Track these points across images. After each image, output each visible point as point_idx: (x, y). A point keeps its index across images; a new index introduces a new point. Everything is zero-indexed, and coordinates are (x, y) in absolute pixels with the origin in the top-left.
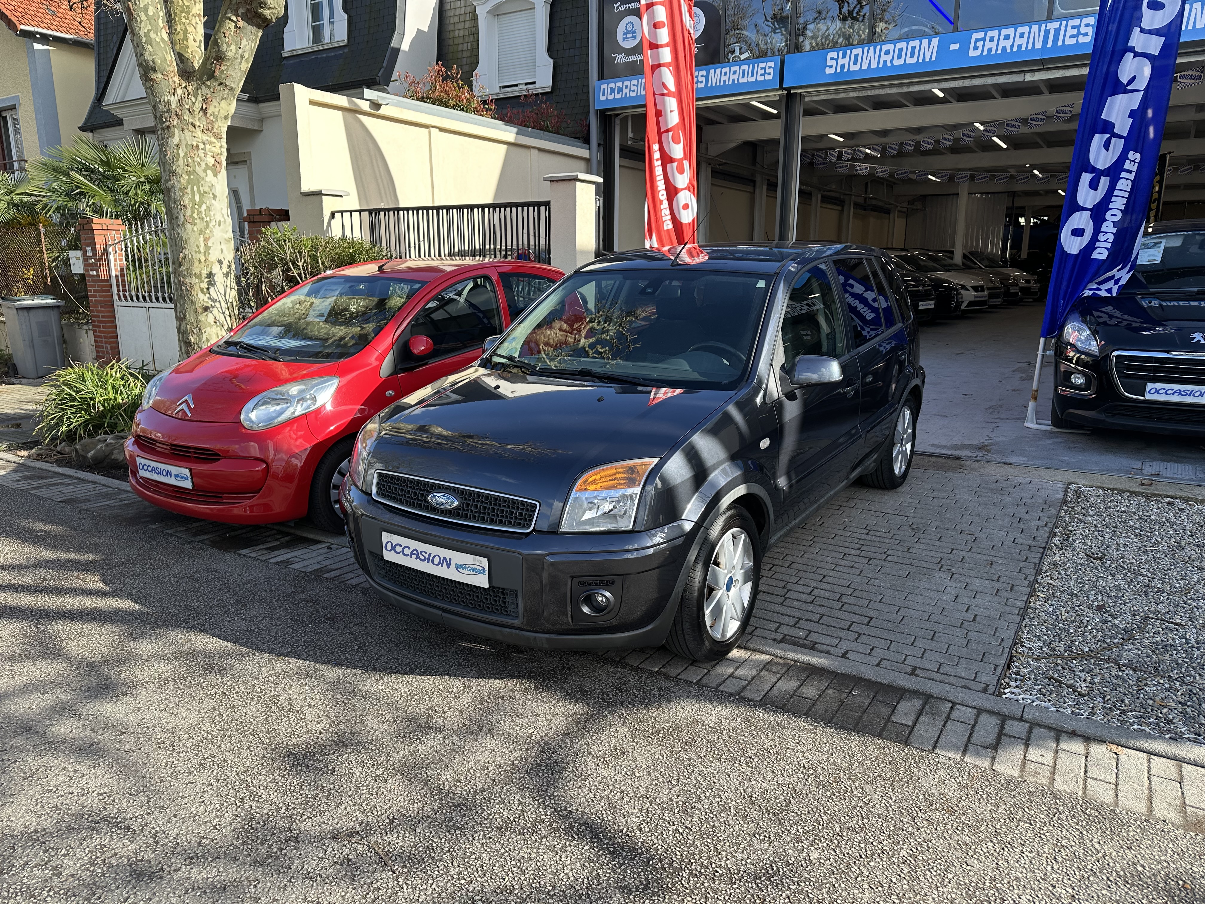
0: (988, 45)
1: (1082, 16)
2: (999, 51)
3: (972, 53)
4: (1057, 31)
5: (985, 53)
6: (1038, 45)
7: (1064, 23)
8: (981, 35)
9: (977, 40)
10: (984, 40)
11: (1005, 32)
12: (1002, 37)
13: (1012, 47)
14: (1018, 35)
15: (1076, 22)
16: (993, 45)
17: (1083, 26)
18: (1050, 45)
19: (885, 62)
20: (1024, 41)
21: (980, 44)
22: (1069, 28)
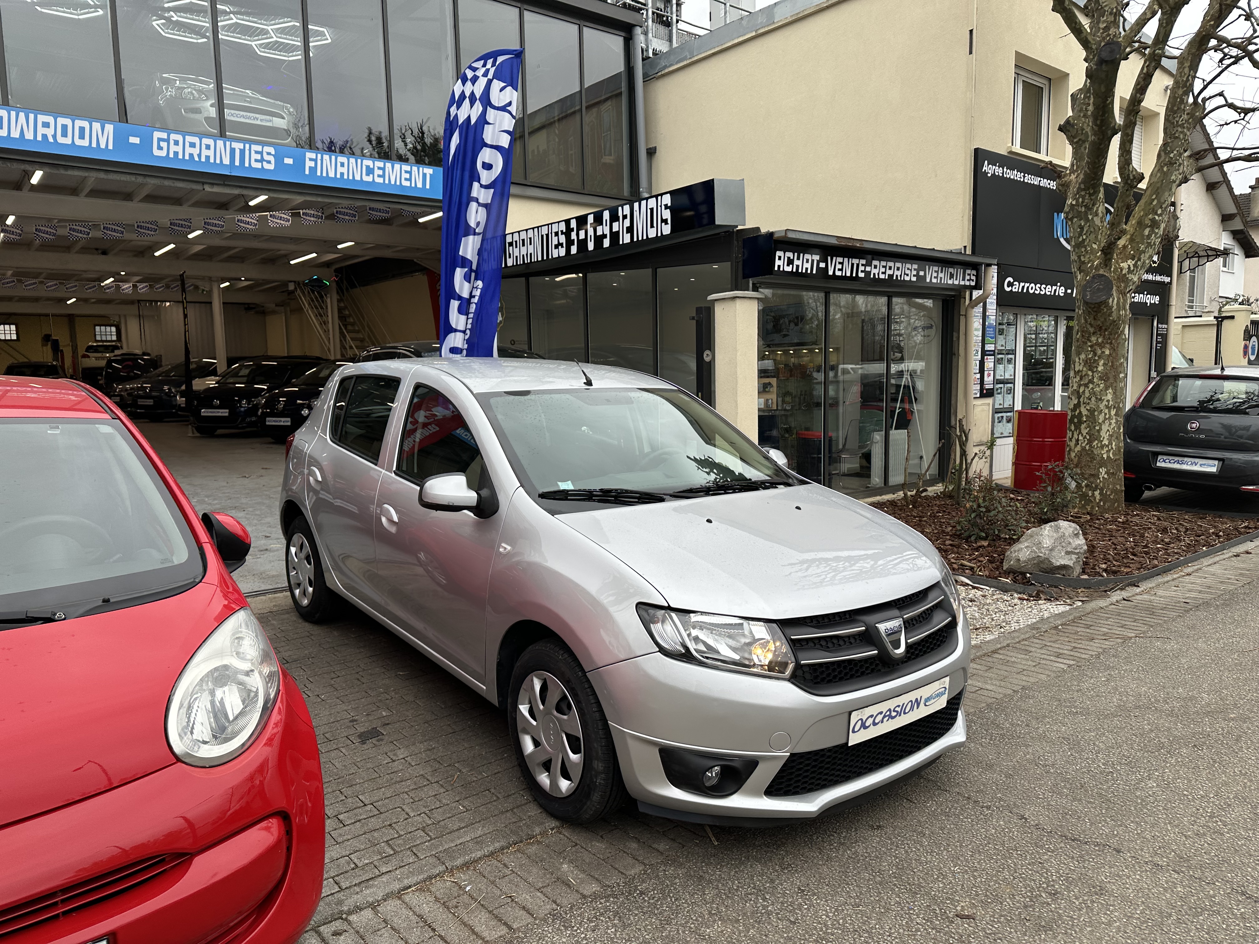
0: (173, 148)
1: (264, 144)
2: (187, 157)
3: (156, 152)
4: (242, 152)
5: (171, 155)
6: (226, 161)
7: (247, 146)
8: (164, 135)
9: (160, 140)
10: (167, 140)
11: (189, 139)
12: (187, 144)
13: (199, 156)
14: (204, 147)
15: (259, 148)
16: (179, 149)
17: (265, 154)
18: (237, 163)
19: (45, 136)
20: (211, 153)
21: (164, 145)
22: (253, 152)
